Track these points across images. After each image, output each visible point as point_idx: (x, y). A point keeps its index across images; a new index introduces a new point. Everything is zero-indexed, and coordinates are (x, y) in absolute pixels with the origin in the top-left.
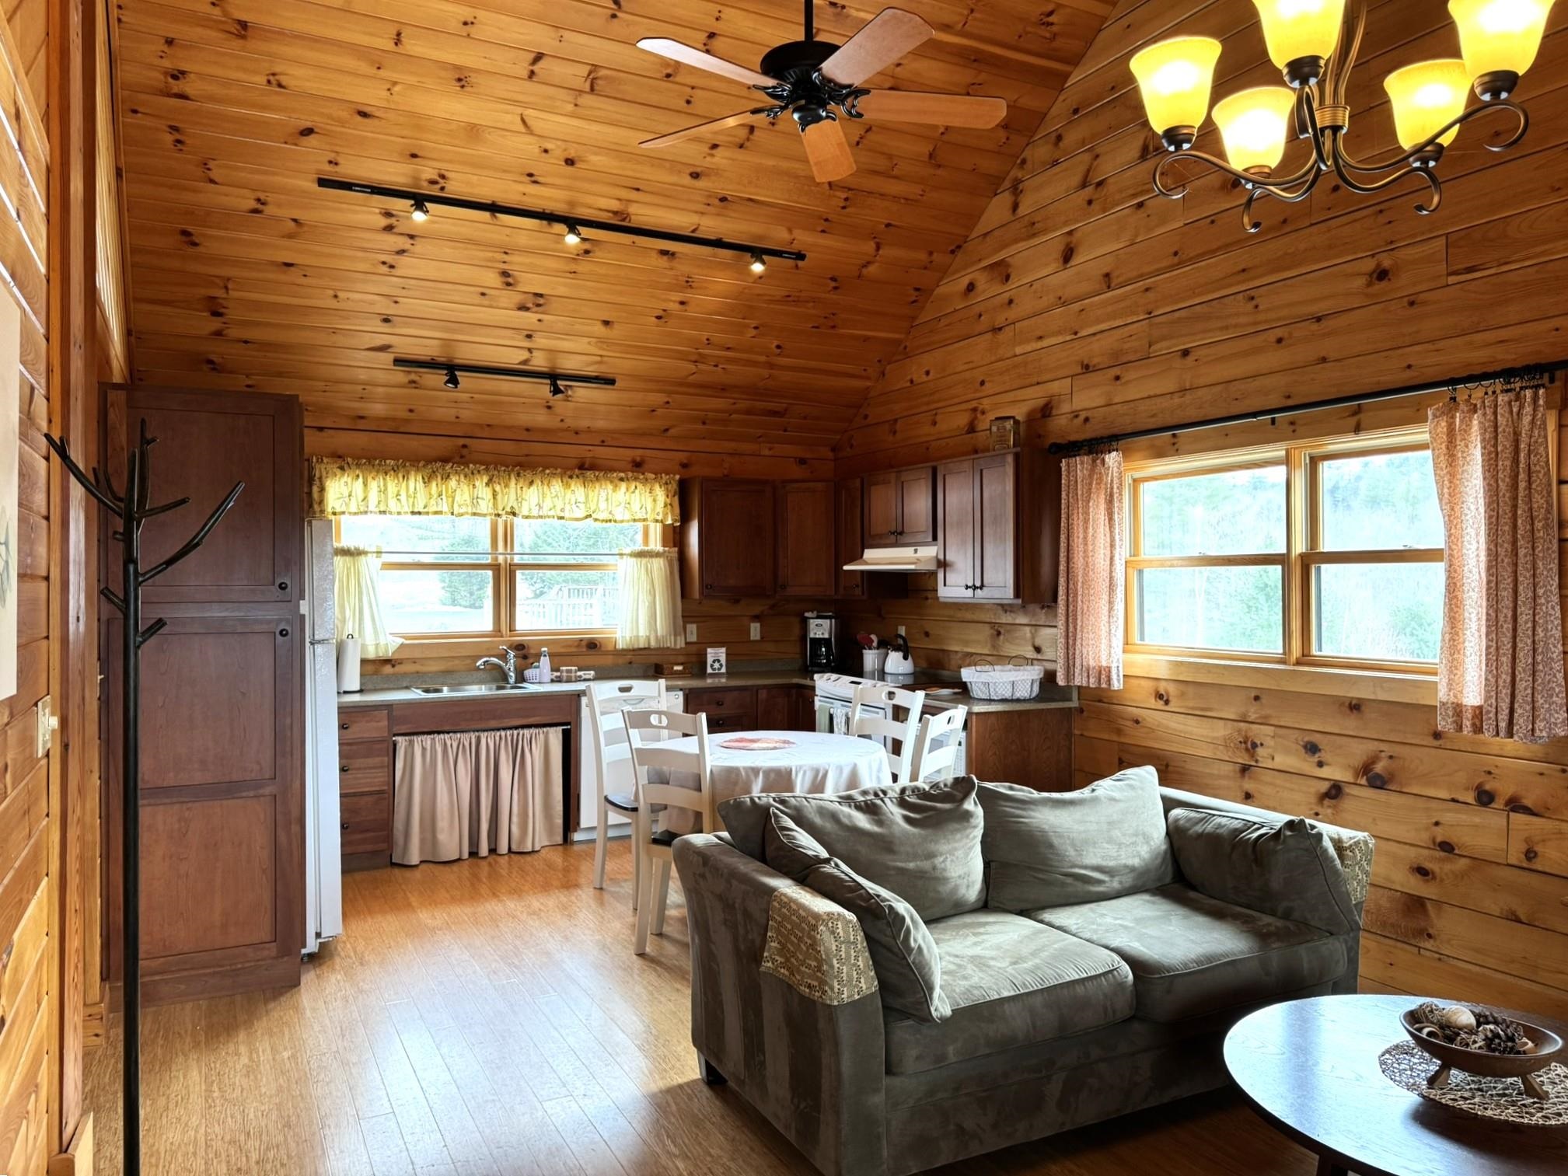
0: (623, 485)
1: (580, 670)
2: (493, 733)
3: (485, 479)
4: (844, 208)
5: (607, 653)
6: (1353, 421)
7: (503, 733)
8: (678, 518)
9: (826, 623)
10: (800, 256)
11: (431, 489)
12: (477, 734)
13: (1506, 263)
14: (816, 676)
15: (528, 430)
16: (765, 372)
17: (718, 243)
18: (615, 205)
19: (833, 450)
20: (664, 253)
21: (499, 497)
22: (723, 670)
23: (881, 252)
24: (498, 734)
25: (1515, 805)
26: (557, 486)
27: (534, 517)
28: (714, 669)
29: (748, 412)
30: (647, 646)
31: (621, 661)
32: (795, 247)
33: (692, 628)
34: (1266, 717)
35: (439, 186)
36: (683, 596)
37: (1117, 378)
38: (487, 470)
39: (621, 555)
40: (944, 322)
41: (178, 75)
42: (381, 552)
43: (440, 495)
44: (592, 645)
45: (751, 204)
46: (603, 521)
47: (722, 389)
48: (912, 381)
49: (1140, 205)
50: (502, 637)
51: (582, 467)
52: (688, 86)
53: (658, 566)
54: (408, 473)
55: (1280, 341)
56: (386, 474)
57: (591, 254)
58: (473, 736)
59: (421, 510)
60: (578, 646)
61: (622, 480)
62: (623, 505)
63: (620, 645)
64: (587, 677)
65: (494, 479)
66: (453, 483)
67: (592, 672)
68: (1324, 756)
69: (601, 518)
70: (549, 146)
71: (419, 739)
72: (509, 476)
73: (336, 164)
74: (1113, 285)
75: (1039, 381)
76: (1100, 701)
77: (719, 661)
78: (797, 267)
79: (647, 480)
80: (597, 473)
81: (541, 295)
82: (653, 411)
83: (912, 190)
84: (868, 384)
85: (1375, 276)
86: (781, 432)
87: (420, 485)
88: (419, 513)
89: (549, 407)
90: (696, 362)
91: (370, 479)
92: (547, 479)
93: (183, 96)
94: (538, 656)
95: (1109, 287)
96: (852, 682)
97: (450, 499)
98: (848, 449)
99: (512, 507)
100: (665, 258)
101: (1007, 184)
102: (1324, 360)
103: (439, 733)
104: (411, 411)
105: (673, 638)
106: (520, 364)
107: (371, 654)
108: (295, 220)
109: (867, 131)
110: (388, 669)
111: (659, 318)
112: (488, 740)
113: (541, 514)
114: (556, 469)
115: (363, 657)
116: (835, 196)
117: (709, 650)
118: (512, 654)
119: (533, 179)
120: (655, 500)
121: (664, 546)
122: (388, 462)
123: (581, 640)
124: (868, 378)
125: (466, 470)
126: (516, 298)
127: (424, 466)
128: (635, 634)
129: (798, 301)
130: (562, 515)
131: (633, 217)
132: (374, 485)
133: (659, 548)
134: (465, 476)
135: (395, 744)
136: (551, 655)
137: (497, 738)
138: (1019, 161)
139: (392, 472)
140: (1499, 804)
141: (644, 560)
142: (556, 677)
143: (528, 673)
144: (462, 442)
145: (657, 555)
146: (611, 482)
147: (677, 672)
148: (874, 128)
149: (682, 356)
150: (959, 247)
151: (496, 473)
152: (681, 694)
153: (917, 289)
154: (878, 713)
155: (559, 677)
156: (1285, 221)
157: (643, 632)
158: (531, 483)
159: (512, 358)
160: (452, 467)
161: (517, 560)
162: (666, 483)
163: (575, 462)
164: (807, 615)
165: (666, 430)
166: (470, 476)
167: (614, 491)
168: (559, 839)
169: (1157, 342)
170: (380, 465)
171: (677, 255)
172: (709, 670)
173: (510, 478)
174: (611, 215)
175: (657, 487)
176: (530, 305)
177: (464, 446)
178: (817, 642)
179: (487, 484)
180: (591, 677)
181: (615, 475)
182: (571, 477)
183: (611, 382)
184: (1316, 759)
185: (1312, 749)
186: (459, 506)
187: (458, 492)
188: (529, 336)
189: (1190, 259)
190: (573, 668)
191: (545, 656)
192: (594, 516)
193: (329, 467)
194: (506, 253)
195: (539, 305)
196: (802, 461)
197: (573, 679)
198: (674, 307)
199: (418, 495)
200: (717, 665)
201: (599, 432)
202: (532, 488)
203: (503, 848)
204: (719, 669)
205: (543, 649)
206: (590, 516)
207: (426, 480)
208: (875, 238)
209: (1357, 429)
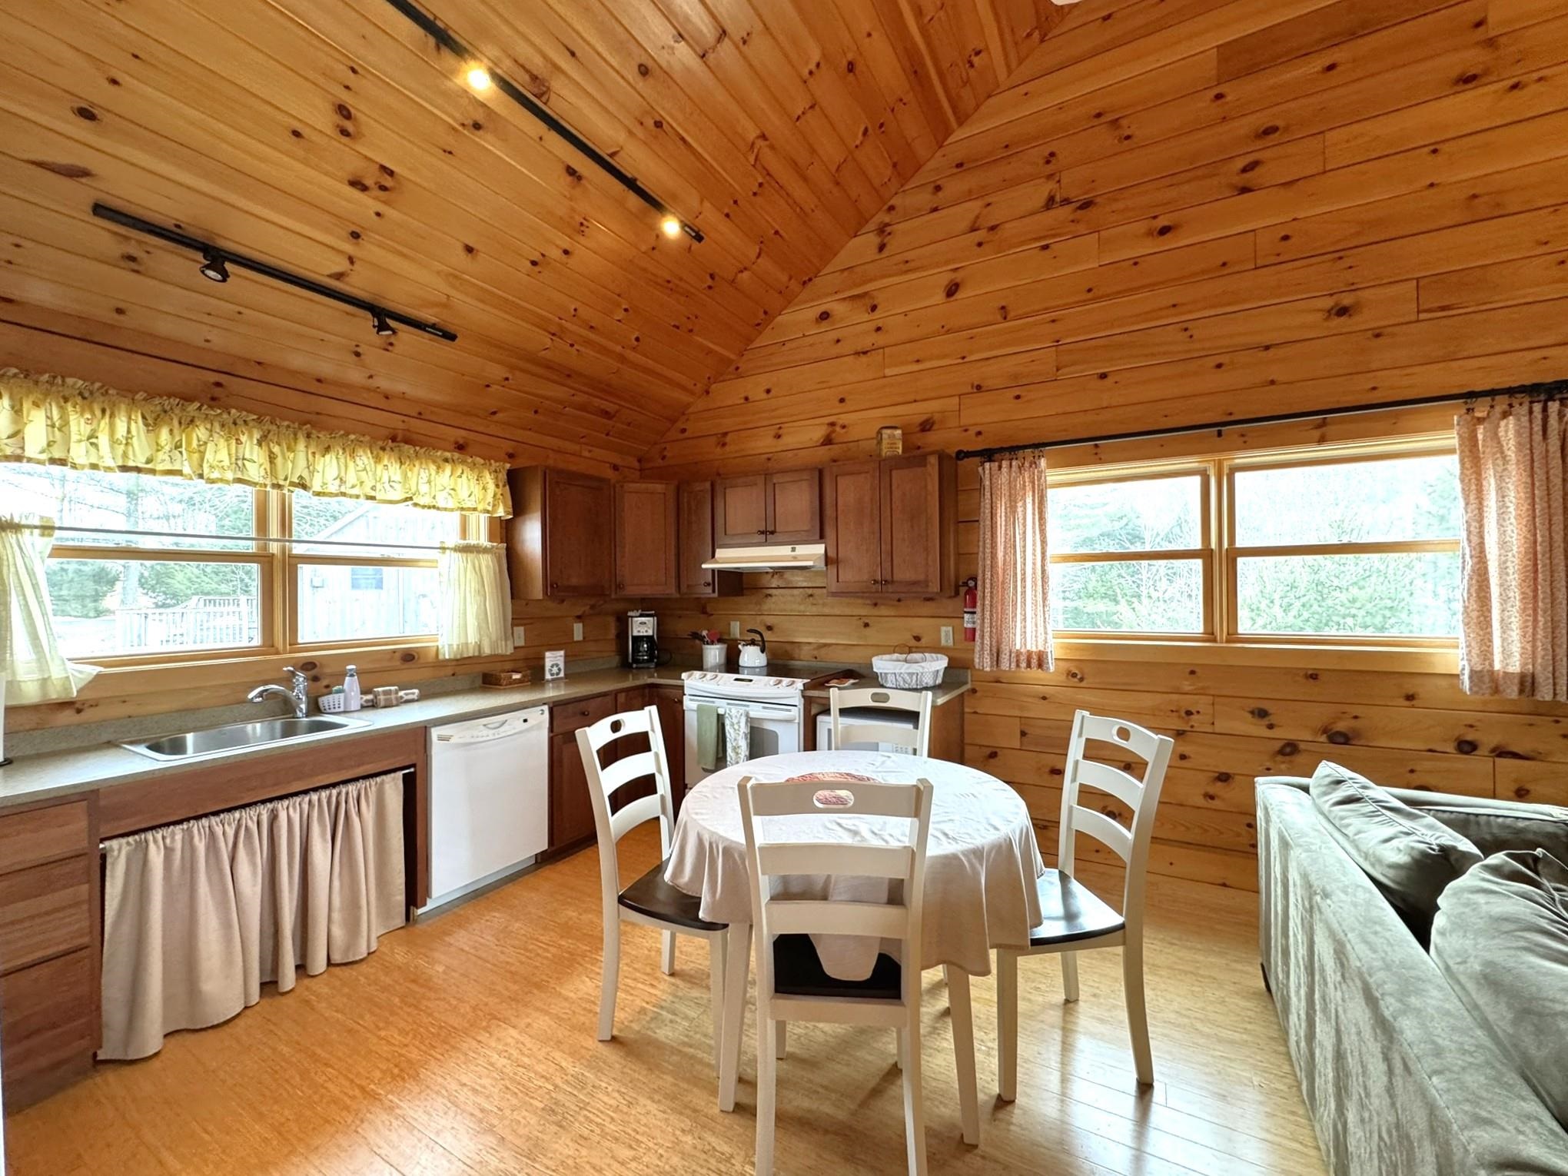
0: (448, 468)
1: (401, 689)
2: (298, 799)
3: (257, 435)
4: (755, 194)
5: (427, 666)
6: (1317, 433)
7: (315, 797)
8: (511, 510)
9: (648, 621)
10: (697, 236)
11: (158, 437)
12: (270, 806)
13: (1485, 303)
14: (684, 675)
15: (319, 380)
16: (614, 366)
17: (631, 183)
18: (537, 64)
19: (639, 461)
20: (570, 169)
21: (279, 461)
22: (562, 675)
23: (759, 260)
24: (307, 799)
25: (1500, 752)
26: (364, 458)
27: (331, 495)
28: (552, 675)
29: (583, 407)
30: (476, 654)
31: (444, 672)
32: (698, 224)
33: (520, 631)
34: (1203, 688)
36: (513, 596)
37: (1018, 397)
38: (259, 421)
39: (444, 549)
40: (788, 345)
42: (53, 528)
43: (178, 446)
44: (409, 657)
45: (680, 143)
46: (424, 507)
47: (568, 374)
48: (746, 399)
49: (1046, 247)
50: (277, 653)
53: (486, 562)
54: (113, 405)
55: (1219, 366)
56: (66, 400)
57: (480, 132)
58: (264, 811)
60: (391, 659)
61: (446, 460)
62: (447, 490)
63: (446, 654)
64: (410, 697)
65: (270, 436)
66: (201, 432)
67: (416, 691)
68: (1273, 719)
69: (422, 503)
71: (159, 836)
72: (295, 434)
74: (1008, 318)
75: (918, 398)
76: (998, 682)
77: (557, 665)
78: (690, 247)
79: (474, 464)
81: (391, 173)
82: (488, 386)
83: (810, 202)
84: (690, 399)
85: (1334, 312)
86: (604, 436)
87: (138, 427)
88: (138, 470)
89: (358, 354)
90: (553, 334)
91: (27, 405)
92: (350, 447)
94: (340, 677)
95: (1005, 318)
96: (736, 680)
97: (196, 456)
98: (660, 461)
99: (301, 477)
100: (569, 179)
101: (872, 225)
102: (1272, 382)
104: (120, 311)
105: (502, 643)
106: (330, 276)
107: (24, 697)
110: (67, 717)
111: (534, 263)
112: (289, 813)
113: (343, 489)
115: (8, 704)
116: (754, 176)
117: (548, 654)
118: (301, 677)
120: (485, 489)
121: (491, 540)
122: (70, 381)
123: (394, 651)
124: (692, 393)
125: (225, 416)
126: (353, 165)
127: (145, 399)
128: (463, 641)
129: (674, 291)
130: (373, 493)
131: (553, 97)
133: (487, 544)
134: (223, 426)
135: (103, 857)
136: (360, 673)
137: (306, 806)
138: (886, 207)
139: (79, 400)
140: (1483, 750)
141: (471, 556)
142: (367, 701)
143: (325, 701)
144: (213, 377)
145: (485, 550)
146: (434, 462)
147: (518, 682)
148: (816, 107)
149: (542, 324)
150: (810, 280)
151: (275, 427)
152: (546, 708)
153: (765, 312)
154: (789, 711)
155: (372, 701)
156: (1224, 264)
157: (472, 638)
158: (328, 449)
159: (321, 265)
160: (199, 408)
161: (298, 549)
162: (496, 471)
163: (386, 432)
164: (630, 614)
165: (494, 413)
166: (232, 429)
167: (438, 473)
168: (400, 921)
169: (1066, 366)
170: (51, 384)
171: (583, 182)
172: (548, 676)
173: (296, 439)
174: (527, 77)
175: (486, 474)
176: (369, 182)
177: (218, 384)
178: (637, 640)
179: (260, 442)
180: (415, 697)
181: (439, 453)
182: (383, 449)
183: (452, 337)
184: (1266, 721)
185: (1262, 714)
186: (211, 467)
187: (210, 446)
188: (355, 235)
189: (1108, 295)
190: (393, 688)
191: (352, 676)
192: (416, 500)
194: (354, 71)
195: (383, 188)
196: (615, 468)
197: (394, 702)
198: (555, 254)
199: (135, 441)
200: (555, 670)
201: (416, 401)
202: (328, 457)
203: (319, 964)
204: (558, 674)
205: (349, 667)
206: (411, 499)
207: (150, 421)
208: (762, 242)
209: (1322, 440)
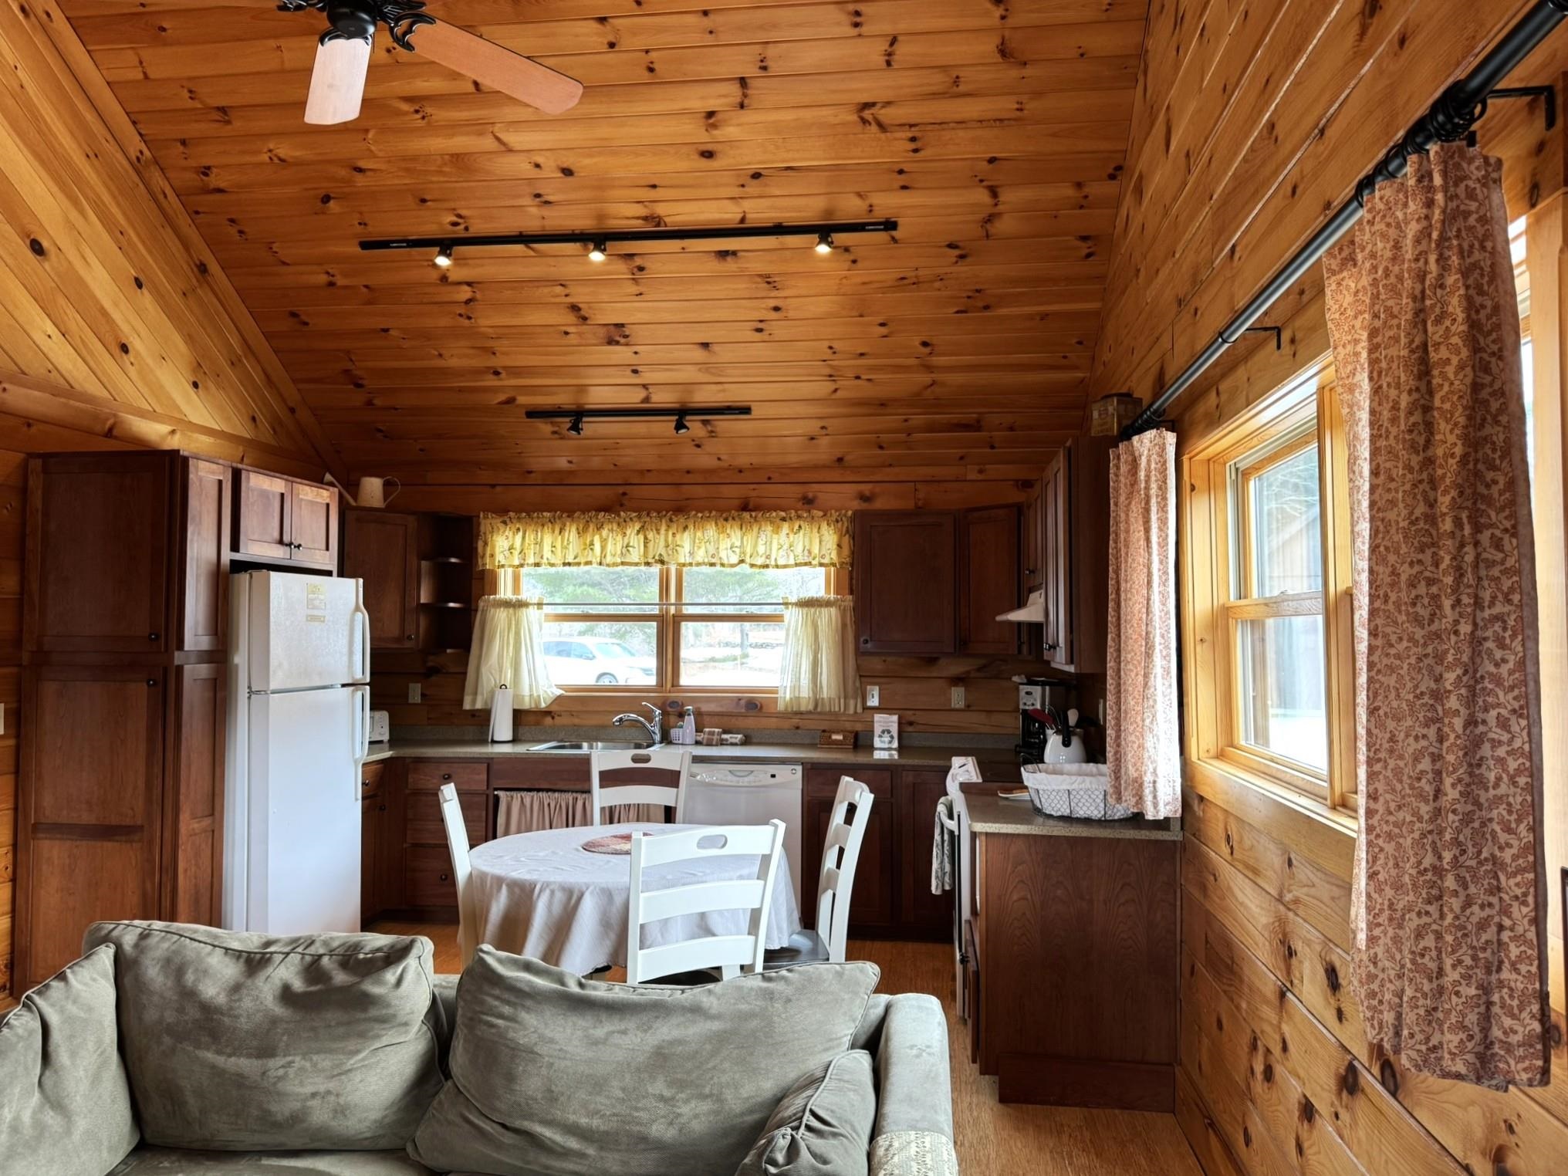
0: (786, 526)
1: (725, 732)
3: (637, 526)
4: (915, 150)
5: (770, 716)
8: (847, 560)
9: (1037, 690)
10: (890, 225)
15: (688, 472)
16: (925, 378)
17: (778, 230)
18: (641, 211)
20: (723, 254)
21: (651, 545)
22: (894, 744)
23: (1002, 198)
26: (711, 531)
28: (885, 742)
31: (787, 724)
32: (880, 215)
33: (875, 690)
35: (462, 227)
38: (639, 517)
39: (787, 604)
41: (206, 171)
43: (592, 544)
44: (752, 706)
45: (790, 173)
46: (759, 566)
50: (664, 692)
51: (745, 508)
52: (642, 50)
53: (829, 617)
54: (564, 524)
56: (543, 525)
59: (571, 561)
60: (735, 706)
61: (784, 519)
62: (785, 548)
63: (781, 707)
64: (734, 741)
65: (646, 526)
66: (605, 532)
67: (742, 737)
68: (1343, 1002)
69: (757, 564)
70: (540, 160)
71: (520, 795)
72: (661, 521)
73: (365, 224)
76: (1194, 835)
77: (889, 732)
78: (893, 238)
79: (813, 518)
80: (754, 514)
81: (621, 326)
82: (813, 438)
83: (1005, 105)
87: (574, 535)
88: (571, 564)
89: (698, 445)
90: (831, 375)
91: (528, 532)
92: (699, 523)
93: (220, 191)
94: (684, 715)
97: (601, 549)
99: (661, 554)
100: (726, 259)
103: (538, 790)
104: (570, 461)
105: (842, 701)
106: (642, 402)
107: (527, 705)
108: (366, 287)
109: (892, 44)
110: (549, 721)
111: (758, 330)
114: (710, 512)
115: (516, 707)
116: (896, 139)
117: (877, 718)
118: (659, 712)
119: (542, 199)
120: (821, 541)
121: (837, 592)
122: (545, 514)
123: (742, 699)
125: (620, 518)
126: (599, 332)
127: (580, 516)
128: (796, 695)
129: (919, 283)
131: (667, 220)
132: (530, 537)
133: (832, 596)
134: (619, 524)
135: (497, 799)
141: (811, 612)
142: (701, 738)
143: (673, 733)
144: (621, 490)
145: (828, 604)
147: (836, 742)
148: (900, 38)
150: (1119, 168)
151: (648, 519)
152: (799, 768)
153: (1084, 238)
158: (685, 528)
163: (736, 502)
164: (1015, 679)
165: (841, 460)
166: (622, 525)
167: (775, 533)
170: (538, 518)
171: (739, 253)
172: (878, 743)
173: (662, 524)
174: (641, 221)
175: (824, 526)
176: (617, 338)
179: (638, 532)
180: (737, 741)
181: (776, 514)
182: (726, 520)
183: (745, 411)
186: (612, 556)
187: (611, 540)
188: (635, 372)
191: (691, 715)
193: (493, 521)
194: (562, 285)
195: (624, 337)
197: (716, 743)
198: (768, 315)
199: (572, 545)
200: (886, 737)
201: (764, 467)
202: (686, 534)
204: (890, 742)
205: (689, 708)
206: (745, 561)
207: (581, 530)
208: (981, 181)
